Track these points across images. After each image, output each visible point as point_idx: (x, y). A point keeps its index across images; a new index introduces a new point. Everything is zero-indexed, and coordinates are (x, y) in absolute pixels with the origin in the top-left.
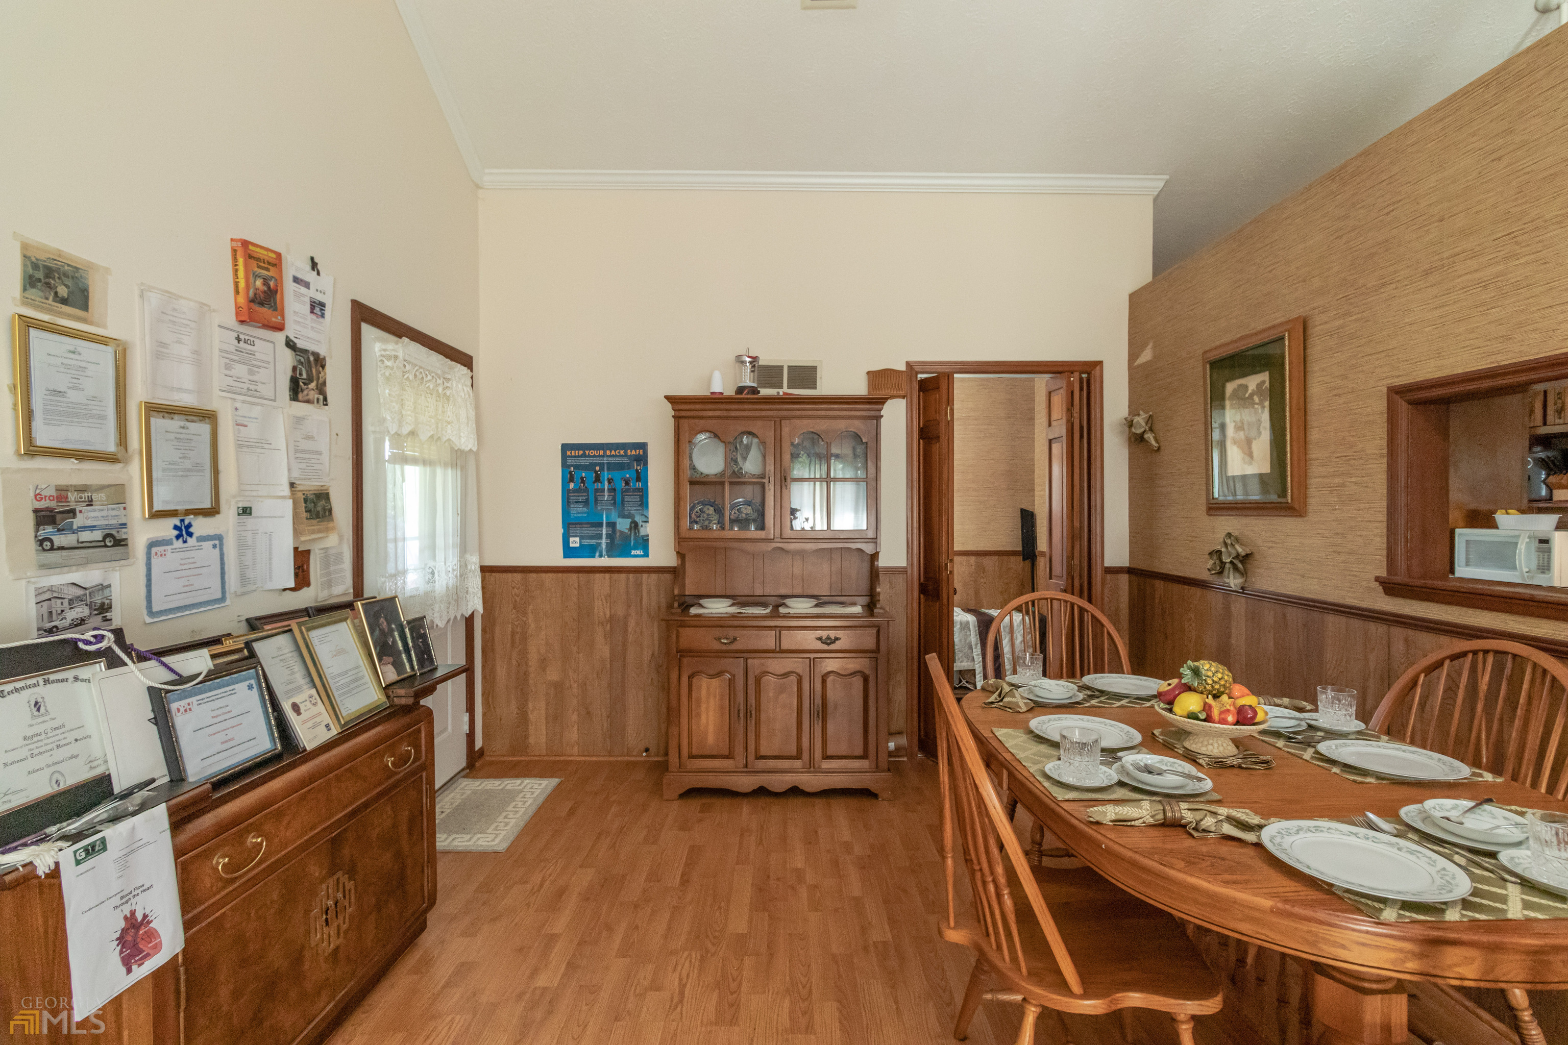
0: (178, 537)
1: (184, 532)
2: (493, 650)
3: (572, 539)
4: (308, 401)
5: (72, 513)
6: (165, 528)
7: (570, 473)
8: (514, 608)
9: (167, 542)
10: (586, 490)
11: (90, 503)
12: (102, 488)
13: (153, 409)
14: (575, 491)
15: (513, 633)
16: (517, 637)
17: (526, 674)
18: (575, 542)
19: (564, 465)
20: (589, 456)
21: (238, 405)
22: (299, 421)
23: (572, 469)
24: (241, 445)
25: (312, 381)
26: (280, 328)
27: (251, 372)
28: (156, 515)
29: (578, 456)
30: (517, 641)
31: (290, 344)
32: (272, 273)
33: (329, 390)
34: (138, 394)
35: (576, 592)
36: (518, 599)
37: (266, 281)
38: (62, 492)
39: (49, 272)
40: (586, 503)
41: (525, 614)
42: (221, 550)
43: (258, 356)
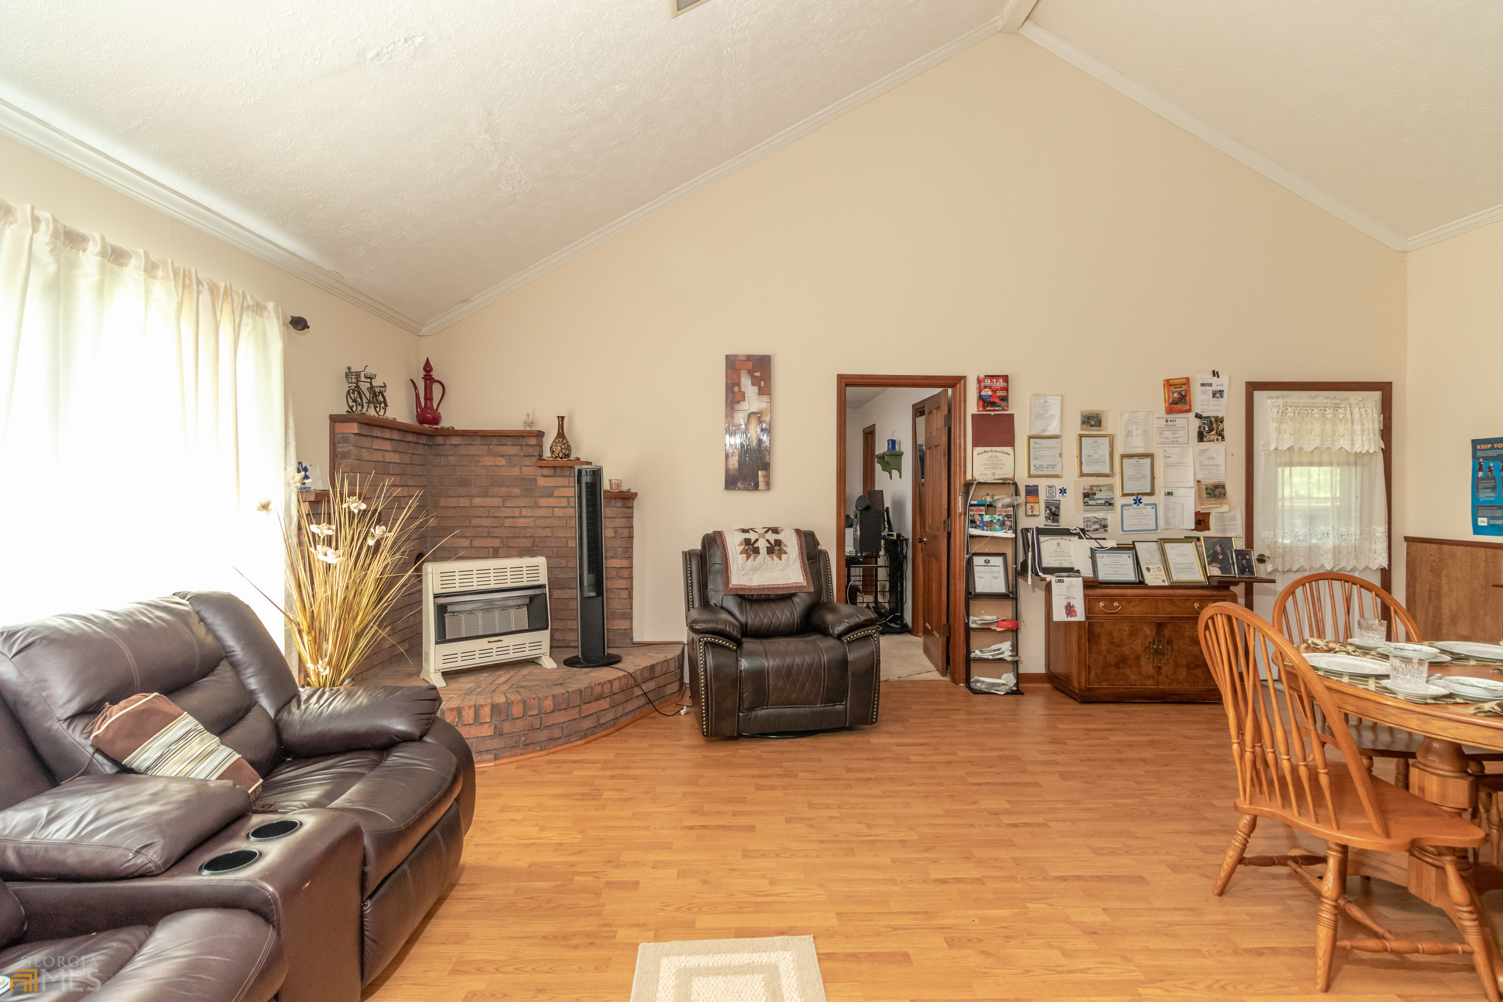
0: (1135, 503)
1: (1138, 501)
2: (1415, 602)
3: (1480, 519)
4: (1210, 441)
5: (1095, 494)
6: (1130, 500)
7: (1480, 463)
8: (1431, 571)
9: (1131, 505)
10: (1494, 478)
11: (1101, 491)
12: (1105, 485)
13: (1124, 456)
14: (1482, 478)
15: (1430, 591)
16: (1433, 594)
17: (1440, 625)
18: (1483, 522)
19: (1475, 457)
20: (1498, 448)
21: (1166, 449)
22: (1203, 451)
23: (1481, 460)
24: (1167, 466)
25: (1213, 430)
26: (1189, 411)
27: (1174, 434)
28: (1124, 495)
29: (1487, 449)
30: (1433, 598)
31: (1198, 416)
32: (1184, 387)
33: (1225, 433)
34: (1119, 451)
35: (1483, 564)
36: (1434, 564)
37: (1179, 393)
38: (1091, 487)
39: (1089, 418)
40: (1494, 489)
41: (1439, 576)
42: (1156, 509)
43: (1177, 426)
